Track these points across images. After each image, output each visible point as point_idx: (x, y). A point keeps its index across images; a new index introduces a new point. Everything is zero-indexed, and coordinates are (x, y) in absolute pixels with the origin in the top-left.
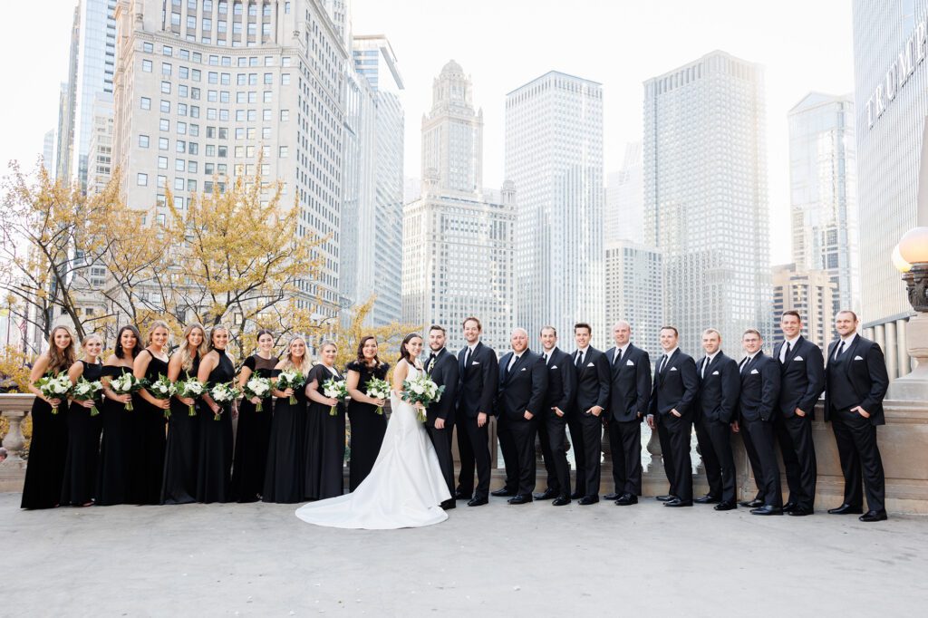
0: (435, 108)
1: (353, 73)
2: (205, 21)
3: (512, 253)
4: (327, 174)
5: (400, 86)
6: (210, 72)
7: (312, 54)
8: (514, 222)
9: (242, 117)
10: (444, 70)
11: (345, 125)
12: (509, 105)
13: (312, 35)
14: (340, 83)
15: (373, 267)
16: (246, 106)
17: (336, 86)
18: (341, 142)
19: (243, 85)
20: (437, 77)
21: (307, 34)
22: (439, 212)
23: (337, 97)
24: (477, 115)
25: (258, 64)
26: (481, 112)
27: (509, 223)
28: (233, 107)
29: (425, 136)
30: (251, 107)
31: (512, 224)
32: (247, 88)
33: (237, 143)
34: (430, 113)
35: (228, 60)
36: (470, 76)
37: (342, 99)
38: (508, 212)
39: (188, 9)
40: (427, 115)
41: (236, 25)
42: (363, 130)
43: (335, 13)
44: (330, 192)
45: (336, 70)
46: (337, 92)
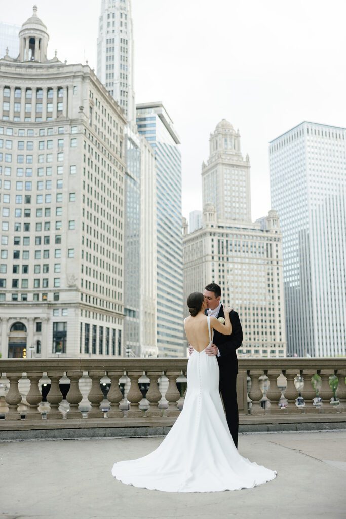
0: (211, 158)
1: (132, 134)
2: (16, 105)
3: (278, 268)
4: (111, 212)
5: (177, 142)
6: (19, 142)
7: (95, 122)
8: (278, 243)
9: (42, 172)
10: (218, 127)
11: (127, 174)
12: (272, 150)
13: (95, 109)
14: (121, 143)
15: (155, 283)
16: (45, 165)
17: (117, 145)
18: (123, 187)
19: (43, 149)
20: (213, 133)
21: (91, 108)
22: (216, 238)
23: (119, 153)
24: (245, 160)
25: (53, 133)
26: (248, 157)
27: (274, 244)
28: (35, 165)
29: (205, 179)
30: (48, 165)
31: (277, 245)
32: (46, 151)
33: (39, 192)
34: (208, 161)
35: (32, 131)
36: (238, 130)
37: (123, 155)
38: (274, 235)
39: (15, 98)
40: (206, 163)
41: (39, 106)
42: (143, 177)
43: (121, 91)
44: (113, 226)
45: (118, 133)
46: (119, 149)
